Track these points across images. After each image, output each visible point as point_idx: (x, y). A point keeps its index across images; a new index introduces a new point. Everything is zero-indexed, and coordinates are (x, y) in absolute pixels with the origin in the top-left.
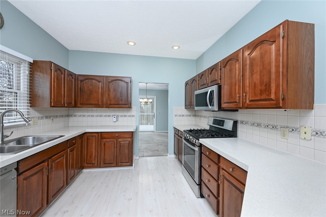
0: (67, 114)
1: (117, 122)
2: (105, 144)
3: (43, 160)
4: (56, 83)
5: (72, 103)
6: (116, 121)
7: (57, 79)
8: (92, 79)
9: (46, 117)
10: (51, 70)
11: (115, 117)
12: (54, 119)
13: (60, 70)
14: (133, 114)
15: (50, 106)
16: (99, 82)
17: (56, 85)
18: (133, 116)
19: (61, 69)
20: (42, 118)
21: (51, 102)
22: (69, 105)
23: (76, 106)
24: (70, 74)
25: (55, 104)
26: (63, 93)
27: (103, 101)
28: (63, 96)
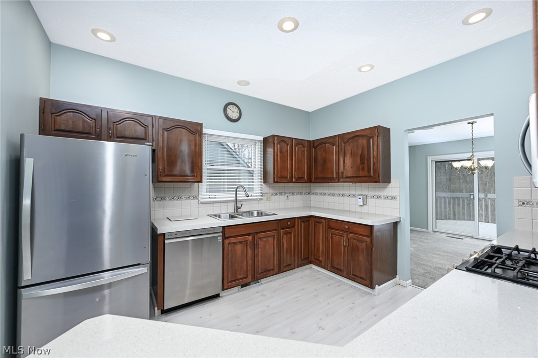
0: (308, 191)
1: (365, 207)
2: (332, 236)
3: (248, 232)
4: (279, 157)
5: (304, 178)
6: (362, 204)
7: (280, 152)
8: (326, 143)
9: (281, 194)
10: (274, 143)
11: (360, 198)
12: (291, 197)
13: (284, 141)
14: (393, 194)
15: (273, 182)
16: (333, 145)
17: (279, 158)
18: (393, 198)
19: (286, 140)
20: (276, 194)
21: (274, 178)
22: (299, 180)
23: (310, 181)
24: (300, 142)
25: (279, 180)
26: (289, 167)
27: (338, 173)
28: (289, 170)
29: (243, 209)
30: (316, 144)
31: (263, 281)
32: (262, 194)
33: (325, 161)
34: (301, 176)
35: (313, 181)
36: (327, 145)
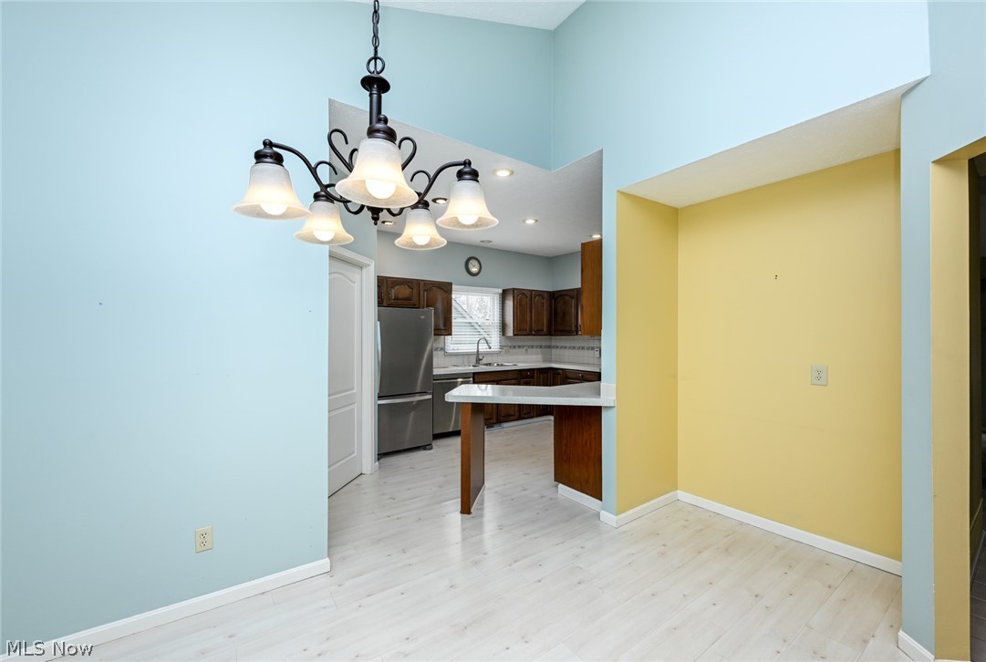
0: (548, 344)
5: (543, 330)
7: (520, 305)
8: (565, 295)
9: (520, 347)
10: (513, 297)
13: (524, 294)
15: (512, 334)
17: (518, 311)
19: (526, 292)
20: (514, 347)
21: (513, 331)
22: (539, 333)
23: (550, 333)
24: (540, 293)
25: (519, 333)
26: (528, 319)
27: (577, 326)
28: (529, 323)
29: (484, 361)
30: (556, 296)
31: (505, 425)
32: (501, 347)
33: (564, 314)
34: (540, 328)
35: (553, 333)
36: (567, 298)
